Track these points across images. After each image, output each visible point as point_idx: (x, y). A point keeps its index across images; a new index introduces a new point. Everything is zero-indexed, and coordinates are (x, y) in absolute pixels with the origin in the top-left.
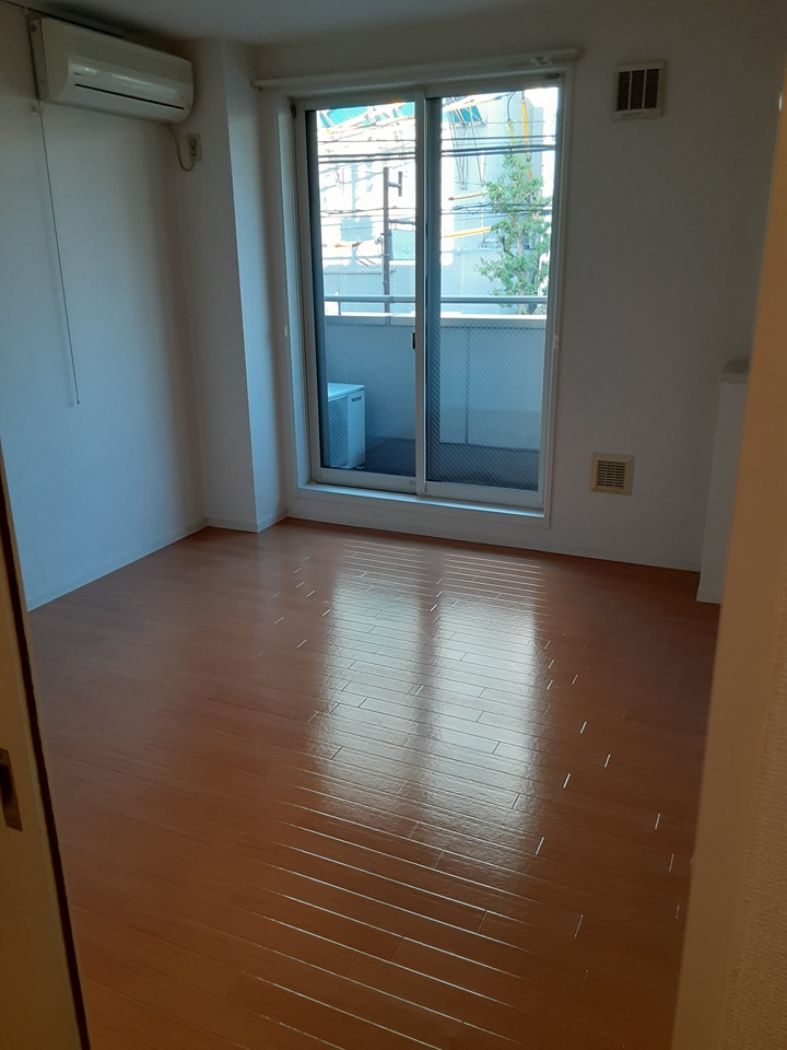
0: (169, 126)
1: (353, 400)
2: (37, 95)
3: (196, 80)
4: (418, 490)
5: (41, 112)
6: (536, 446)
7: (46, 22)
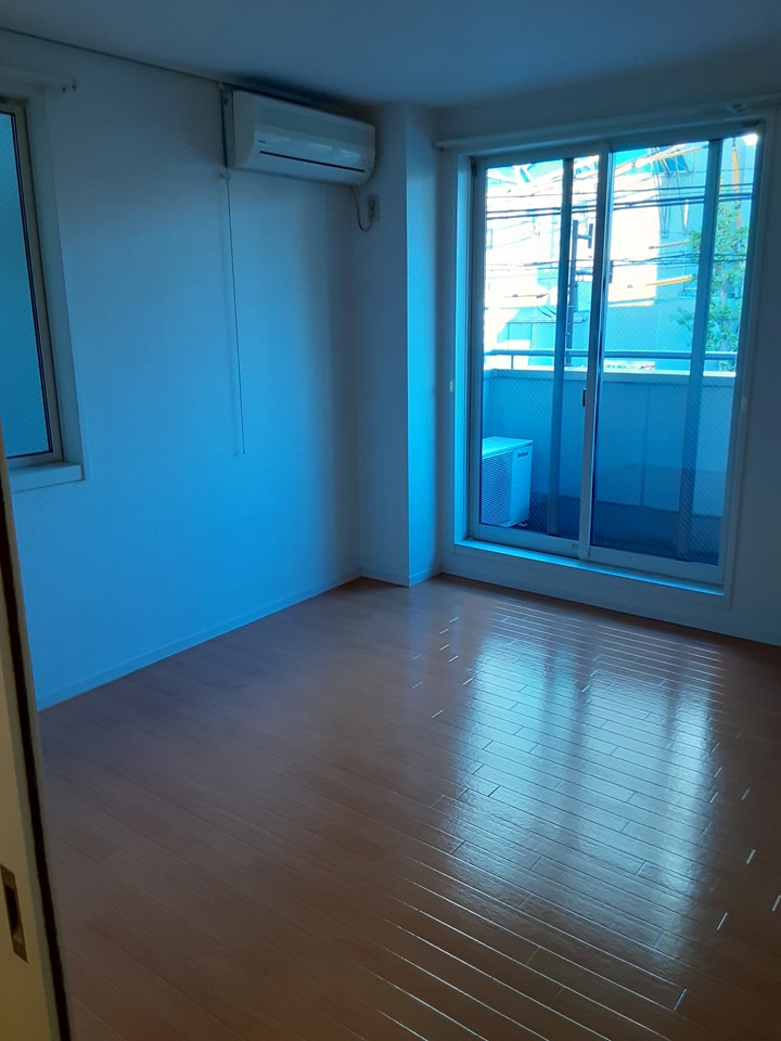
0: (351, 189)
1: (519, 456)
2: (226, 163)
3: (378, 144)
4: (580, 556)
5: (228, 179)
6: (720, 513)
7: (240, 96)
